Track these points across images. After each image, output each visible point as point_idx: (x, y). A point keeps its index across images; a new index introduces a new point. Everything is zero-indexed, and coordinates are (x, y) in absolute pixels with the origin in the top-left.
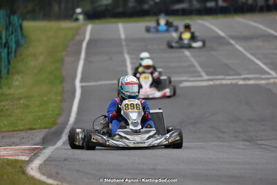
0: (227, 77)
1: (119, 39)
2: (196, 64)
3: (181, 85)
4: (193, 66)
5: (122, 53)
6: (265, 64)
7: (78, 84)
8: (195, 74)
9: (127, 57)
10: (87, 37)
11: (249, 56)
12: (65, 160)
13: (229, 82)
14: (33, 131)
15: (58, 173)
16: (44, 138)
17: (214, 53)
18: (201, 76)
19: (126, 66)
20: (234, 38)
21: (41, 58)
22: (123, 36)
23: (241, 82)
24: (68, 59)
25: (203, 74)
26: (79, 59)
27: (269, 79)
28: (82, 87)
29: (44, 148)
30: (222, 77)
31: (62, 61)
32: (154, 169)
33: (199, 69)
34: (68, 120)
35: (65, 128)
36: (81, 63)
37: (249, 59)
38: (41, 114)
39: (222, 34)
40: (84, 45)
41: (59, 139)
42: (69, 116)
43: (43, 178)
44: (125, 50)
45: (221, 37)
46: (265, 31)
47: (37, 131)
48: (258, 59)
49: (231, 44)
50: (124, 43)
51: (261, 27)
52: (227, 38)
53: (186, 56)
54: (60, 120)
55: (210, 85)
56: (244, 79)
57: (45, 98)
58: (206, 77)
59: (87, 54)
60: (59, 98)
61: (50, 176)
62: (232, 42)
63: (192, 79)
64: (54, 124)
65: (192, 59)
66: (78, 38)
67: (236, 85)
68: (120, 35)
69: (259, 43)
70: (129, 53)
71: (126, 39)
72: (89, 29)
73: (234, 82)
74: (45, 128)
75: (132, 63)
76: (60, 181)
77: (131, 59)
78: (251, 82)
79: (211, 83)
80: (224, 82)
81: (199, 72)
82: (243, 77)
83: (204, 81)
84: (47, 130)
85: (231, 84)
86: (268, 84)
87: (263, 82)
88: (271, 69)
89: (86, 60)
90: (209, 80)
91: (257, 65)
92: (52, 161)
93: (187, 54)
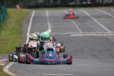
0: (90, 33)
1: (46, 17)
2: (77, 27)
3: (71, 36)
5: (47, 22)
6: (106, 27)
7: (28, 35)
8: (77, 31)
9: (49, 24)
10: (33, 15)
11: (100, 24)
12: (20, 65)
13: (91, 35)
15: (16, 71)
17: (85, 23)
21: (13, 24)
22: (47, 15)
23: (96, 35)
24: (24, 24)
25: (80, 31)
27: (107, 34)
30: (88, 32)
31: (22, 25)
32: (57, 70)
33: (79, 29)
38: (12, 47)
39: (88, 15)
40: (31, 19)
43: (10, 73)
44: (48, 21)
48: (104, 25)
50: (48, 18)
51: (105, 12)
52: (90, 16)
53: (73, 24)
55: (83, 36)
57: (14, 40)
58: (81, 33)
59: (33, 22)
60: (20, 40)
61: (12, 72)
62: (93, 18)
63: (75, 33)
65: (76, 25)
66: (29, 16)
67: (94, 36)
69: (104, 19)
70: (50, 22)
71: (49, 17)
72: (34, 12)
73: (93, 35)
75: (51, 27)
76: (17, 74)
77: (51, 25)
78: (100, 35)
79: (83, 35)
80: (89, 35)
81: (78, 30)
82: (97, 33)
86: (107, 36)
87: (105, 35)
88: (108, 29)
89: (32, 25)
90: (82, 34)
91: (103, 28)
92: (14, 66)
93: (74, 23)
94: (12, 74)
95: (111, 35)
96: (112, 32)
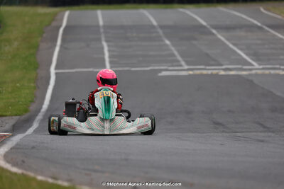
0: (208, 68)
1: (98, 26)
2: (176, 53)
3: (160, 74)
4: (173, 55)
5: (99, 40)
6: (247, 54)
7: (53, 71)
8: (175, 62)
9: (105, 44)
10: (64, 23)
11: (231, 46)
12: (33, 148)
13: (209, 72)
14: (4, 118)
15: (23, 162)
16: (14, 126)
17: (195, 42)
18: (181, 66)
19: (103, 54)
20: (216, 27)
21: (16, 44)
22: (101, 23)
23: (222, 73)
24: (43, 46)
25: (183, 63)
26: (55, 46)
27: (250, 70)
28: (56, 74)
29: (12, 136)
30: (202, 67)
31: (37, 47)
32: (126, 160)
33: (179, 58)
34: (41, 108)
35: (37, 115)
36: (57, 49)
37: (231, 49)
38: (13, 100)
39: (204, 23)
40: (61, 31)
41: (30, 127)
42: (42, 103)
43: (8, 166)
44: (103, 38)
45: (202, 26)
46: (249, 21)
47: (7, 118)
48: (241, 49)
49: (213, 34)
50: (102, 30)
51: (244, 16)
52: (208, 27)
53: (167, 45)
54: (33, 107)
55: (190, 75)
56: (225, 70)
57: (18, 85)
58: (186, 67)
59: (63, 40)
60: (32, 85)
61: (14, 164)
62: (214, 31)
63: (171, 68)
64: (26, 111)
65: (173, 48)
66: (54, 24)
67: (217, 74)
68: (98, 22)
69: (242, 33)
70: (107, 41)
71: (104, 26)
72: (67, 15)
73: (215, 72)
74: (16, 115)
75: (109, 51)
76: (26, 170)
77: (109, 46)
78: (232, 73)
79: (191, 72)
80: (205, 72)
81: (178, 61)
82: (224, 67)
83: (184, 70)
84: (18, 117)
85: (212, 74)
86: (250, 75)
87: (244, 73)
88: (253, 60)
89: (61, 46)
90: (188, 70)
91: (239, 55)
92: (18, 148)
93: (168, 42)
94: (14, 170)
95: (259, 72)
96: (261, 67)
